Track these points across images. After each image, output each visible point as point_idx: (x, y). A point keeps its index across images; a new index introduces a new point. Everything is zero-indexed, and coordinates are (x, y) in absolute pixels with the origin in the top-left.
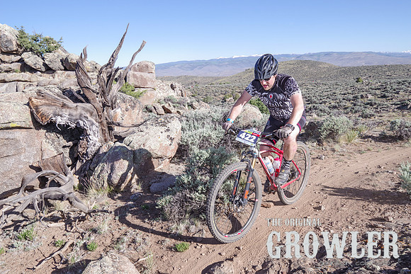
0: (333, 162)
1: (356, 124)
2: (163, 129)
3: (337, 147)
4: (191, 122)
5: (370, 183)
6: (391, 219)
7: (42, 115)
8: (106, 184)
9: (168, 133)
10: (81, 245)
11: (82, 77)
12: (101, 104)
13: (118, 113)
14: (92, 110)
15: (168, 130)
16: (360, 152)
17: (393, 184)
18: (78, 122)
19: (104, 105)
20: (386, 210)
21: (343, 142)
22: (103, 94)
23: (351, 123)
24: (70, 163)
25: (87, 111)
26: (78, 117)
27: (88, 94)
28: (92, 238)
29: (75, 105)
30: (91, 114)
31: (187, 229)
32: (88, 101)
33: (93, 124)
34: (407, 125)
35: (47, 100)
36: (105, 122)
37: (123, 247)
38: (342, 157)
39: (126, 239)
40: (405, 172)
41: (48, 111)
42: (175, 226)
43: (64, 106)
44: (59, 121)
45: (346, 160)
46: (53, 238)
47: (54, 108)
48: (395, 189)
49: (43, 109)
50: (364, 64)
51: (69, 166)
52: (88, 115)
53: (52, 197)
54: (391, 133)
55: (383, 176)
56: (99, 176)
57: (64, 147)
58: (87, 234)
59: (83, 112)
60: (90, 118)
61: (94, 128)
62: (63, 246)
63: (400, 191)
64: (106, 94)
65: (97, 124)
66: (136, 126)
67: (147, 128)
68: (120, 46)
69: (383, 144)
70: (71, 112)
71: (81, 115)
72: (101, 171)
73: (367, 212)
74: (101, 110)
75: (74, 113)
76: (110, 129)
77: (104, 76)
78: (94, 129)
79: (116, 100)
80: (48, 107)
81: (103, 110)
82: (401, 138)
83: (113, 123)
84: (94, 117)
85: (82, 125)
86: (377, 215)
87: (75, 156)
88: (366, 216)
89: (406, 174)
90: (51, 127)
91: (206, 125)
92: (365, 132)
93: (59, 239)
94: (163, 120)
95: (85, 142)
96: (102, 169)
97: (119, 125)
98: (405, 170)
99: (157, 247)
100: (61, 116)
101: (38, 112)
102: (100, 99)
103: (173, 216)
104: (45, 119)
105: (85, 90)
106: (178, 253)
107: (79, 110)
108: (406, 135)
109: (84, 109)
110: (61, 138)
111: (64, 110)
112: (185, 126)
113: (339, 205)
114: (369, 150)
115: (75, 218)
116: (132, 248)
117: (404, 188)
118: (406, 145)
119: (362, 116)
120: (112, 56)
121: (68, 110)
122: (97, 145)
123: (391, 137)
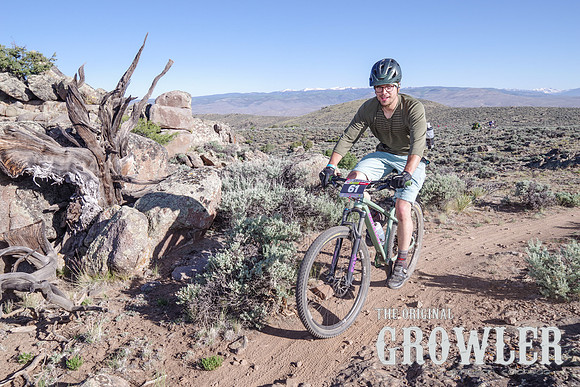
0: (436, 238)
1: (469, 185)
2: (195, 187)
3: (442, 217)
4: (237, 178)
5: (487, 269)
6: (514, 321)
7: (12, 164)
8: (105, 268)
9: (202, 194)
10: (58, 360)
11: (76, 110)
12: (103, 149)
13: (129, 164)
14: (90, 158)
15: (202, 189)
16: (474, 225)
17: (517, 271)
18: (67, 176)
19: (108, 151)
20: (508, 308)
21: (451, 211)
22: (108, 134)
23: (463, 185)
24: (55, 235)
25: (82, 159)
26: (67, 168)
27: (84, 135)
28: (77, 350)
29: (64, 149)
30: (88, 164)
31: (222, 335)
32: (83, 144)
33: (89, 179)
34: (538, 188)
35: (21, 141)
36: (109, 176)
37: (122, 363)
38: (449, 232)
39: (128, 351)
40: (534, 254)
41: (21, 158)
42: (203, 331)
43: (46, 150)
44: (39, 172)
45: (455, 236)
46: (17, 349)
47: (31, 153)
48: (520, 278)
49: (14, 155)
50: (483, 105)
51: (51, 240)
52: (83, 165)
53: (20, 287)
54: (517, 199)
55: (504, 258)
56: (95, 256)
57: (46, 212)
58: (70, 343)
59: (76, 161)
60: (85, 170)
61: (92, 184)
62: (30, 362)
63: (527, 280)
64: (112, 135)
65: (97, 179)
66: (155, 183)
67: (170, 186)
68: (134, 65)
69: (505, 214)
70: (57, 160)
71: (72, 165)
72: (99, 248)
73: (481, 310)
74: (103, 157)
75: (62, 161)
76: (117, 186)
77: (109, 108)
78: (91, 186)
79: (127, 144)
80: (21, 152)
81: (107, 159)
82: (529, 206)
83: (121, 178)
84: (93, 169)
85: (73, 180)
86: (495, 315)
87: (63, 225)
88: (479, 317)
89: (535, 257)
90: (25, 181)
91: (259, 183)
92: (482, 197)
93: (25, 351)
94: (195, 174)
95: (77, 204)
96: (100, 246)
97: (129, 180)
98: (534, 251)
99: (175, 363)
100: (41, 166)
101: (5, 159)
102: (103, 142)
103: (201, 316)
104: (17, 169)
105: (80, 129)
106: (205, 373)
107: (70, 158)
108: (536, 202)
109: (77, 155)
110: (41, 198)
111: (46, 157)
112: (227, 184)
113: (442, 301)
114: (486, 222)
115: (53, 320)
116: (136, 366)
117: (533, 276)
118: (537, 216)
119: (478, 175)
120: (122, 80)
121: (52, 157)
122: (95, 209)
123: (516, 204)
